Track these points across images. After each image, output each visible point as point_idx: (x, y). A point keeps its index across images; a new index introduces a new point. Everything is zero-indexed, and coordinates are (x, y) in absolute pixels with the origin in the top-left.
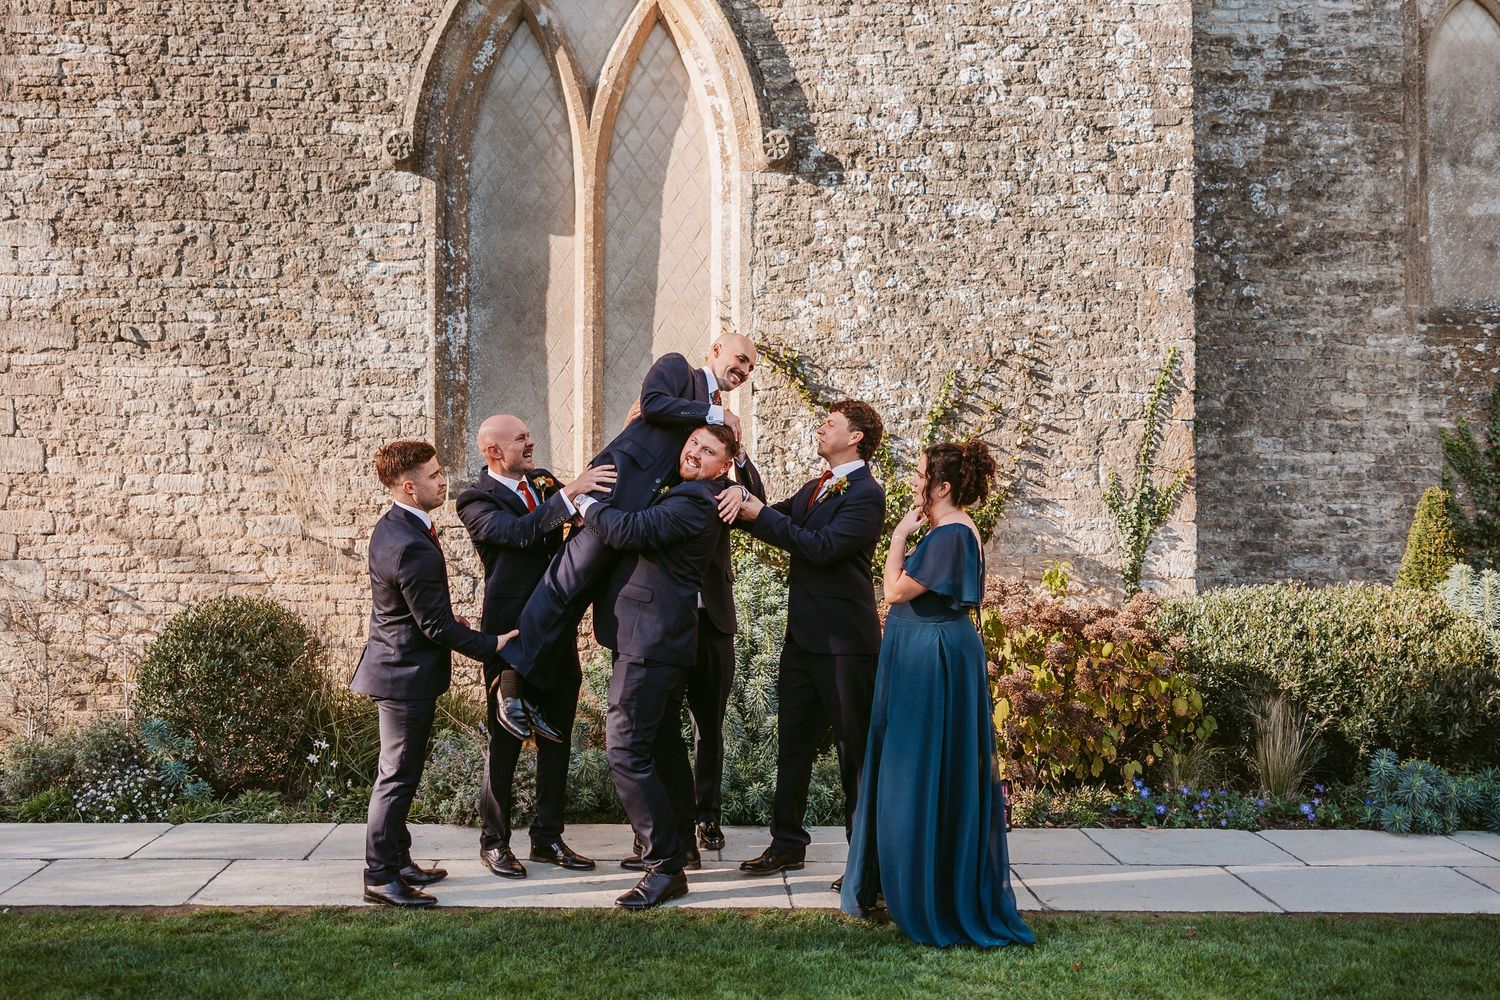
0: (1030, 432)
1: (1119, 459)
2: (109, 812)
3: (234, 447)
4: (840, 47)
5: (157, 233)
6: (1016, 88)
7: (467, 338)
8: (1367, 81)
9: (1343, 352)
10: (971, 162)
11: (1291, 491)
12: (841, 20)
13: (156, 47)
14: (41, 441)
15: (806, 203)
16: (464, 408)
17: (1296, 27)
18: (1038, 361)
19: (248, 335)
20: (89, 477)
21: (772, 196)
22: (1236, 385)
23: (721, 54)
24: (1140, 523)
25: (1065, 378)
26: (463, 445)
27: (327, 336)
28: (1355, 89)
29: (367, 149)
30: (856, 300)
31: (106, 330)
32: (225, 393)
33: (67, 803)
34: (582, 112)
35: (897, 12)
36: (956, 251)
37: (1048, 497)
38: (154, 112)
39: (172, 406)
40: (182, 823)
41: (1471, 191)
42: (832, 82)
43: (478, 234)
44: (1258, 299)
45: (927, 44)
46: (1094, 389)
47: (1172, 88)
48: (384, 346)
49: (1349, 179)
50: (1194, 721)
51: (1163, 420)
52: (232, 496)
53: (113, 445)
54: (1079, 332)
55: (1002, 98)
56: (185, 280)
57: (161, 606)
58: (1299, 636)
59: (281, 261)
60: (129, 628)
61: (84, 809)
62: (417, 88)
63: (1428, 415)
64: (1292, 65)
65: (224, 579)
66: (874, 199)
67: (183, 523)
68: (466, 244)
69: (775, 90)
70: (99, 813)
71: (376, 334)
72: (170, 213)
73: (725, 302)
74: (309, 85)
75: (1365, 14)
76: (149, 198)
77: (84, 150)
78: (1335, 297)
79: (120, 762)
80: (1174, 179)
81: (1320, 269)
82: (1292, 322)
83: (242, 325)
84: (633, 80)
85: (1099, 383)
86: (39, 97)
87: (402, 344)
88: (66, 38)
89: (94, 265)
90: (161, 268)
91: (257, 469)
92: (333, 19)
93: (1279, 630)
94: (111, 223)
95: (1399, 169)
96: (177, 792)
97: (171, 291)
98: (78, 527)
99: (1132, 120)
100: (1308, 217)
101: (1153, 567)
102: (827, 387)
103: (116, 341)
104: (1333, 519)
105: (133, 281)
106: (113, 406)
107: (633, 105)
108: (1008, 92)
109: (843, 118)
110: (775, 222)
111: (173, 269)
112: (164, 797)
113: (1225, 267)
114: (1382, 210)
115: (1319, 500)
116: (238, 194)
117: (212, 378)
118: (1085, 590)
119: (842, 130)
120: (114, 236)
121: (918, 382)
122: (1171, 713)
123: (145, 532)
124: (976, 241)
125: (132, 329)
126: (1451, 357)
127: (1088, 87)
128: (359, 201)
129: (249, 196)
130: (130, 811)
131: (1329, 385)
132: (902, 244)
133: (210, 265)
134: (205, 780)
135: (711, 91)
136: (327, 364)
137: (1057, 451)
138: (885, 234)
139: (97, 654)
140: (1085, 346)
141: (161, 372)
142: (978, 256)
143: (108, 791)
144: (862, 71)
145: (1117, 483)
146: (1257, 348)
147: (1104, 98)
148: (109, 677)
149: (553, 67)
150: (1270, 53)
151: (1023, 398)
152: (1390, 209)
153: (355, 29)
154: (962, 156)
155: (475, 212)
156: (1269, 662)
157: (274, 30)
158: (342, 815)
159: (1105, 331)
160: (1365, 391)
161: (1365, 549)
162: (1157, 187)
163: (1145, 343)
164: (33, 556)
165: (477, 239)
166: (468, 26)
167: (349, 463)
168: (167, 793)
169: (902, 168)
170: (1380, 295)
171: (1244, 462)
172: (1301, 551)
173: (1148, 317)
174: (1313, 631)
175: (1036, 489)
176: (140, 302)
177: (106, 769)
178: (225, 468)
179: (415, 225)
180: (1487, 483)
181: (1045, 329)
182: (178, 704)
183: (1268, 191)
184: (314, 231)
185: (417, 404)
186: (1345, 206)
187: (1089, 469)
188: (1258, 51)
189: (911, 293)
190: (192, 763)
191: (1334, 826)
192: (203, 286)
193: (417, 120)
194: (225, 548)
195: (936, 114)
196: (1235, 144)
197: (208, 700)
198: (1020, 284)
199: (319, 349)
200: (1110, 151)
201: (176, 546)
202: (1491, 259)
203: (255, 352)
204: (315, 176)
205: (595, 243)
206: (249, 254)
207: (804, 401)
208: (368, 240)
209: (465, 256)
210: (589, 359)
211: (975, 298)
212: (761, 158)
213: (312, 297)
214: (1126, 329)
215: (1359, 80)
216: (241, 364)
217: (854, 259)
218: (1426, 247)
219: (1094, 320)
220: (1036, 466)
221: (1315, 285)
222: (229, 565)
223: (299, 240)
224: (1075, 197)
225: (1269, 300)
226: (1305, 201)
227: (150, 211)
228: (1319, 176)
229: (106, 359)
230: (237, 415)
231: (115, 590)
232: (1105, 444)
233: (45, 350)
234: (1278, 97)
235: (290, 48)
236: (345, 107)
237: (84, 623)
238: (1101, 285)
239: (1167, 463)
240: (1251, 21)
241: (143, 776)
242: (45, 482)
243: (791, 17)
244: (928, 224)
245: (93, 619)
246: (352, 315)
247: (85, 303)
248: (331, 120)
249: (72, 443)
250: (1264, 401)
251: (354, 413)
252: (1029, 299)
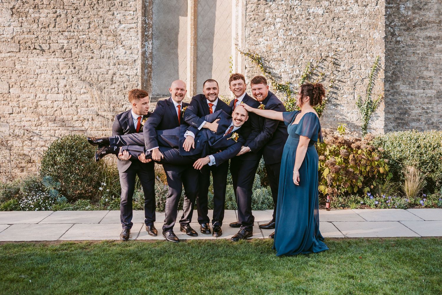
0: (333, 82)
1: (361, 91)
2: (31, 207)
3: (74, 85)
5: (47, 13)
7: (152, 50)
9: (427, 58)
11: (411, 102)
14: (8, 82)
15: (263, 7)
16: (151, 73)
18: (336, 59)
19: (78, 48)
20: (25, 95)
21: (252, 5)
22: (395, 68)
24: (367, 112)
25: (345, 65)
26: (150, 85)
27: (105, 48)
30: (279, 39)
31: (30, 45)
32: (71, 67)
33: (17, 204)
36: (311, 24)
37: (339, 103)
39: (53, 71)
40: (57, 211)
43: (155, 16)
44: (402, 41)
46: (353, 69)
48: (124, 52)
49: (430, 4)
50: (386, 174)
52: (73, 101)
53: (33, 84)
54: (349, 51)
56: (57, 29)
57: (49, 138)
58: (418, 147)
59: (90, 23)
60: (38, 145)
61: (23, 206)
65: (71, 129)
66: (285, 6)
67: (56, 110)
68: (152, 19)
70: (28, 208)
71: (122, 48)
72: (52, 6)
73: (237, 39)
76: (45, 2)
78: (425, 41)
79: (35, 190)
80: (379, 2)
81: (421, 32)
82: (412, 49)
83: (76, 44)
85: (355, 67)
87: (130, 51)
89: (26, 24)
90: (49, 25)
91: (81, 93)
93: (412, 145)
94: (32, 10)
96: (55, 200)
97: (52, 33)
98: (21, 111)
100: (417, 16)
101: (371, 125)
102: (269, 67)
103: (33, 49)
104: (423, 111)
105: (39, 29)
106: (33, 71)
110: (253, 13)
111: (53, 26)
112: (50, 202)
113: (392, 31)
114: (439, 14)
115: (420, 105)
117: (66, 62)
118: (350, 133)
120: (33, 14)
121: (298, 66)
122: (379, 171)
123: (44, 113)
124: (317, 20)
125: (39, 45)
128: (116, 4)
129: (79, 1)
130: (39, 207)
131: (423, 68)
132: (294, 21)
133: (66, 24)
134: (64, 196)
136: (105, 57)
137: (342, 88)
138: (288, 18)
139: (27, 154)
140: (351, 55)
141: (49, 60)
142: (318, 26)
143: (31, 200)
145: (360, 99)
146: (401, 57)
148: (31, 161)
151: (332, 72)
155: (155, 8)
156: (409, 155)
158: (111, 208)
159: (357, 50)
160: (434, 71)
161: (433, 120)
162: (374, 4)
163: (370, 54)
164: (5, 121)
165: (155, 17)
167: (112, 91)
168: (52, 200)
170: (438, 41)
171: (397, 93)
172: (414, 120)
173: (371, 46)
174: (422, 146)
175: (335, 100)
176: (42, 36)
177: (30, 193)
178: (71, 92)
179: (135, 12)
181: (338, 49)
182: (55, 171)
183: (405, 8)
184: (101, 13)
185: (135, 71)
186: (428, 13)
187: (352, 94)
189: (296, 37)
190: (60, 191)
191: (430, 207)
192: (63, 31)
194: (71, 119)
197: (65, 169)
198: (331, 34)
199: (102, 53)
201: (54, 118)
203: (81, 54)
205: (194, 19)
206: (79, 21)
207: (262, 72)
208: (119, 17)
209: (151, 23)
210: (192, 57)
211: (317, 39)
213: (100, 36)
214: (364, 50)
216: (76, 57)
219: (354, 47)
220: (335, 93)
221: (419, 37)
222: (72, 124)
223: (96, 17)
224: (348, 7)
225: (405, 42)
226: (416, 11)
227: (45, 6)
228: (421, 3)
229: (30, 55)
230: (75, 74)
231: (33, 132)
232: (357, 86)
237: (23, 144)
238: (356, 36)
239: (376, 93)
241: (43, 195)
242: (9, 96)
244: (302, 15)
245: (26, 142)
246: (114, 42)
247: (23, 36)
249: (19, 83)
250: (403, 73)
251: (114, 74)
252: (334, 39)
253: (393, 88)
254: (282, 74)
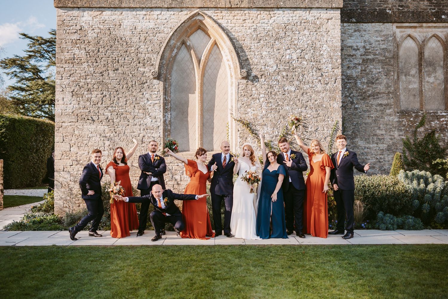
0: (303, 140)
3: (115, 145)
4: (258, 50)
5: (97, 94)
6: (300, 60)
7: (170, 118)
8: (384, 56)
9: (379, 120)
10: (289, 77)
12: (259, 44)
13: (97, 51)
14: (69, 143)
15: (250, 87)
16: (170, 135)
17: (367, 44)
18: (305, 123)
19: (118, 118)
20: (81, 152)
21: (243, 85)
22: (354, 128)
23: (230, 52)
25: (312, 127)
27: (137, 118)
28: (382, 58)
29: (146, 74)
30: (262, 109)
31: (85, 117)
32: (113, 132)
34: (198, 65)
35: (272, 42)
38: (96, 66)
39: (100, 135)
40: (107, 230)
41: (410, 82)
42: (256, 58)
43: (173, 94)
44: (359, 108)
45: (279, 50)
46: (318, 130)
47: (336, 60)
48: (151, 121)
49: (380, 79)
51: (334, 137)
53: (86, 144)
54: (315, 117)
55: (296, 62)
56: (104, 105)
59: (126, 101)
62: (159, 60)
63: (399, 135)
64: (367, 53)
66: (267, 86)
67: (103, 163)
68: (170, 96)
69: (243, 60)
71: (149, 118)
72: (100, 89)
73: (232, 110)
74: (133, 59)
75: (384, 40)
76: (95, 86)
77: (80, 75)
78: (377, 107)
80: (337, 81)
81: (374, 101)
82: (367, 113)
83: (117, 116)
84: (210, 58)
85: (320, 128)
86: (69, 63)
87: (155, 120)
88: (75, 49)
89: (82, 102)
90: (98, 103)
92: (139, 44)
94: (86, 92)
95: (392, 77)
97: (100, 108)
98: (78, 164)
99: (327, 67)
100: (371, 88)
102: (256, 130)
103: (87, 120)
104: (377, 160)
105: (91, 106)
106: (87, 135)
107: (210, 63)
108: (298, 61)
109: (259, 67)
110: (243, 91)
111: (101, 103)
113: (351, 100)
114: (388, 86)
115: (374, 156)
116: (116, 85)
117: (110, 129)
119: (259, 70)
120: (87, 95)
121: (277, 128)
124: (291, 95)
125: (91, 117)
126: (405, 121)
127: (317, 60)
128: (145, 87)
129: (119, 86)
131: (376, 128)
132: (273, 96)
133: (110, 102)
135: (228, 61)
136: (137, 125)
138: (269, 94)
140: (316, 120)
141: (98, 127)
142: (291, 99)
144: (264, 56)
146: (359, 120)
147: (320, 62)
149: (191, 55)
150: (361, 50)
151: (302, 132)
152: (390, 86)
153: (144, 46)
154: (287, 76)
155: (172, 89)
157: (125, 46)
159: (321, 116)
160: (385, 130)
161: (385, 167)
162: (333, 83)
163: (330, 119)
164: (67, 171)
166: (170, 46)
167: (143, 148)
169: (273, 78)
170: (388, 107)
171: (356, 147)
173: (331, 113)
176: (93, 111)
178: (113, 150)
179: (158, 92)
180: (413, 151)
181: (307, 116)
183: (361, 82)
184: (134, 94)
185: (159, 134)
186: (379, 86)
188: (359, 49)
189: (275, 108)
191: (370, 229)
192: (108, 107)
193: (159, 68)
195: (281, 66)
196: (353, 71)
198: (301, 105)
199: (135, 121)
200: (322, 74)
202: (415, 98)
203: (120, 122)
204: (134, 81)
205: (201, 96)
206: (119, 99)
207: (250, 133)
208: (147, 96)
209: (170, 99)
210: (200, 123)
211: (290, 109)
212: (240, 76)
213: (134, 109)
214: (326, 116)
215: (383, 56)
216: (117, 125)
217: (262, 100)
218: (400, 95)
219: (318, 114)
221: (372, 105)
223: (131, 96)
224: (314, 85)
225: (362, 108)
226: (370, 85)
227: (95, 89)
228: (373, 79)
230: (116, 137)
233: (70, 122)
234: (363, 60)
235: (128, 51)
236: (141, 65)
238: (320, 106)
239: (336, 147)
240: (357, 42)
242: (70, 153)
243: (247, 43)
244: (279, 92)
246: (143, 113)
247: (80, 111)
248: (138, 68)
249: (77, 144)
250: (361, 132)
251: (144, 136)
252: (303, 109)
253: (353, 143)
254: (265, 135)
